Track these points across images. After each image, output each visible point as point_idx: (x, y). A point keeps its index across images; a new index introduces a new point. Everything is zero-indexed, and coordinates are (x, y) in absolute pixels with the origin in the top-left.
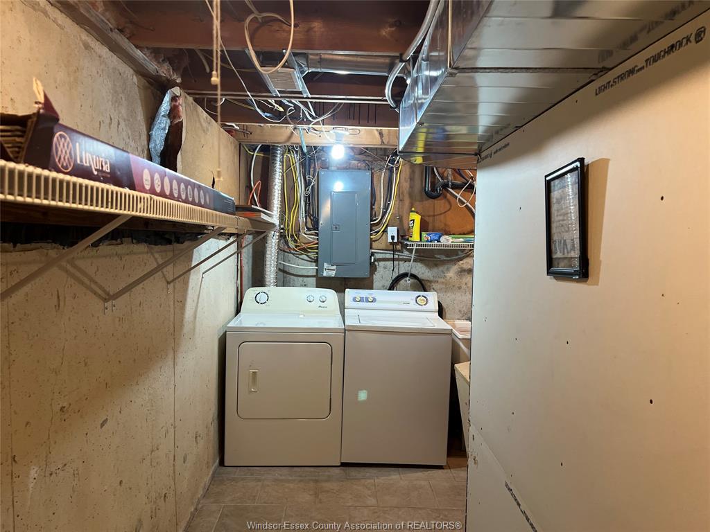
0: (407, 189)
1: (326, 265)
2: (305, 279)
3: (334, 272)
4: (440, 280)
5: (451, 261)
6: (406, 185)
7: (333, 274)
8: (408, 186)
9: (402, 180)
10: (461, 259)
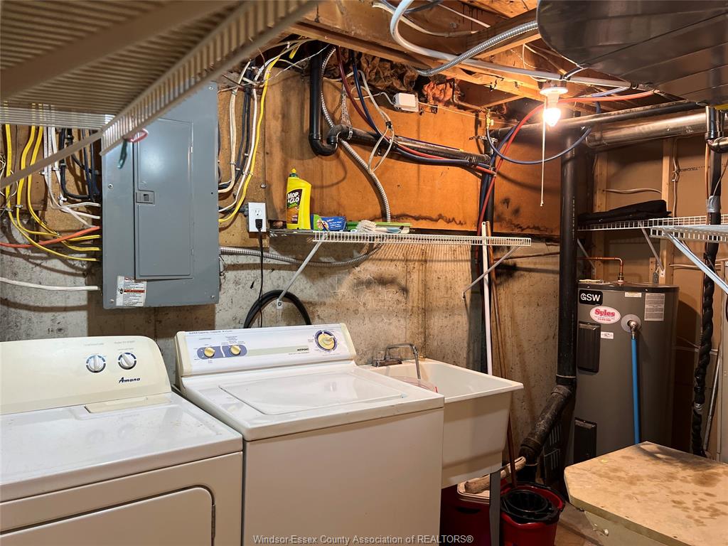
0: (278, 134)
1: (121, 282)
2: (60, 316)
3: (143, 296)
4: (328, 301)
5: (344, 267)
6: (275, 126)
7: (139, 301)
8: (280, 129)
9: (269, 116)
10: (357, 264)
